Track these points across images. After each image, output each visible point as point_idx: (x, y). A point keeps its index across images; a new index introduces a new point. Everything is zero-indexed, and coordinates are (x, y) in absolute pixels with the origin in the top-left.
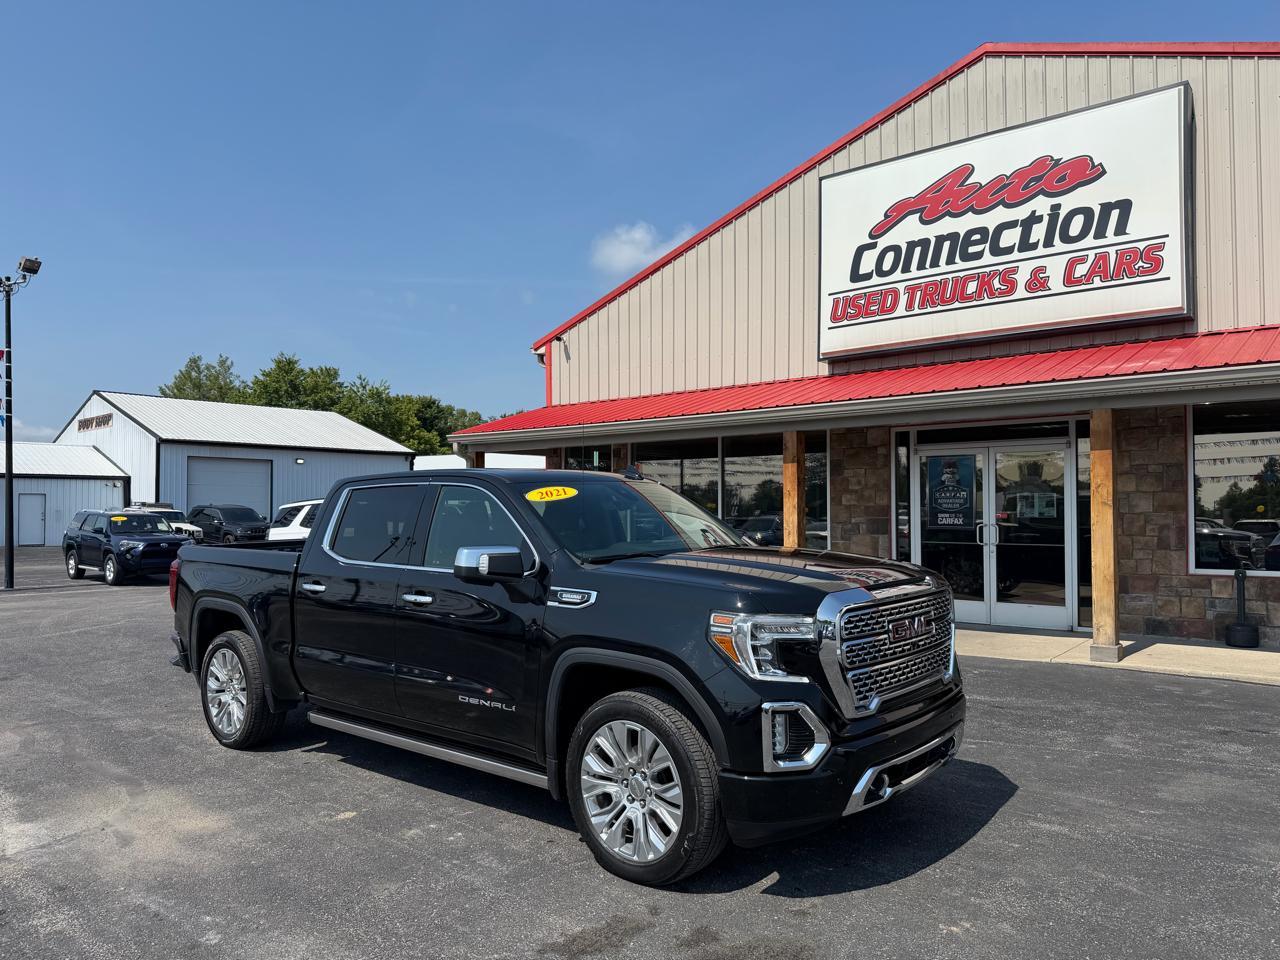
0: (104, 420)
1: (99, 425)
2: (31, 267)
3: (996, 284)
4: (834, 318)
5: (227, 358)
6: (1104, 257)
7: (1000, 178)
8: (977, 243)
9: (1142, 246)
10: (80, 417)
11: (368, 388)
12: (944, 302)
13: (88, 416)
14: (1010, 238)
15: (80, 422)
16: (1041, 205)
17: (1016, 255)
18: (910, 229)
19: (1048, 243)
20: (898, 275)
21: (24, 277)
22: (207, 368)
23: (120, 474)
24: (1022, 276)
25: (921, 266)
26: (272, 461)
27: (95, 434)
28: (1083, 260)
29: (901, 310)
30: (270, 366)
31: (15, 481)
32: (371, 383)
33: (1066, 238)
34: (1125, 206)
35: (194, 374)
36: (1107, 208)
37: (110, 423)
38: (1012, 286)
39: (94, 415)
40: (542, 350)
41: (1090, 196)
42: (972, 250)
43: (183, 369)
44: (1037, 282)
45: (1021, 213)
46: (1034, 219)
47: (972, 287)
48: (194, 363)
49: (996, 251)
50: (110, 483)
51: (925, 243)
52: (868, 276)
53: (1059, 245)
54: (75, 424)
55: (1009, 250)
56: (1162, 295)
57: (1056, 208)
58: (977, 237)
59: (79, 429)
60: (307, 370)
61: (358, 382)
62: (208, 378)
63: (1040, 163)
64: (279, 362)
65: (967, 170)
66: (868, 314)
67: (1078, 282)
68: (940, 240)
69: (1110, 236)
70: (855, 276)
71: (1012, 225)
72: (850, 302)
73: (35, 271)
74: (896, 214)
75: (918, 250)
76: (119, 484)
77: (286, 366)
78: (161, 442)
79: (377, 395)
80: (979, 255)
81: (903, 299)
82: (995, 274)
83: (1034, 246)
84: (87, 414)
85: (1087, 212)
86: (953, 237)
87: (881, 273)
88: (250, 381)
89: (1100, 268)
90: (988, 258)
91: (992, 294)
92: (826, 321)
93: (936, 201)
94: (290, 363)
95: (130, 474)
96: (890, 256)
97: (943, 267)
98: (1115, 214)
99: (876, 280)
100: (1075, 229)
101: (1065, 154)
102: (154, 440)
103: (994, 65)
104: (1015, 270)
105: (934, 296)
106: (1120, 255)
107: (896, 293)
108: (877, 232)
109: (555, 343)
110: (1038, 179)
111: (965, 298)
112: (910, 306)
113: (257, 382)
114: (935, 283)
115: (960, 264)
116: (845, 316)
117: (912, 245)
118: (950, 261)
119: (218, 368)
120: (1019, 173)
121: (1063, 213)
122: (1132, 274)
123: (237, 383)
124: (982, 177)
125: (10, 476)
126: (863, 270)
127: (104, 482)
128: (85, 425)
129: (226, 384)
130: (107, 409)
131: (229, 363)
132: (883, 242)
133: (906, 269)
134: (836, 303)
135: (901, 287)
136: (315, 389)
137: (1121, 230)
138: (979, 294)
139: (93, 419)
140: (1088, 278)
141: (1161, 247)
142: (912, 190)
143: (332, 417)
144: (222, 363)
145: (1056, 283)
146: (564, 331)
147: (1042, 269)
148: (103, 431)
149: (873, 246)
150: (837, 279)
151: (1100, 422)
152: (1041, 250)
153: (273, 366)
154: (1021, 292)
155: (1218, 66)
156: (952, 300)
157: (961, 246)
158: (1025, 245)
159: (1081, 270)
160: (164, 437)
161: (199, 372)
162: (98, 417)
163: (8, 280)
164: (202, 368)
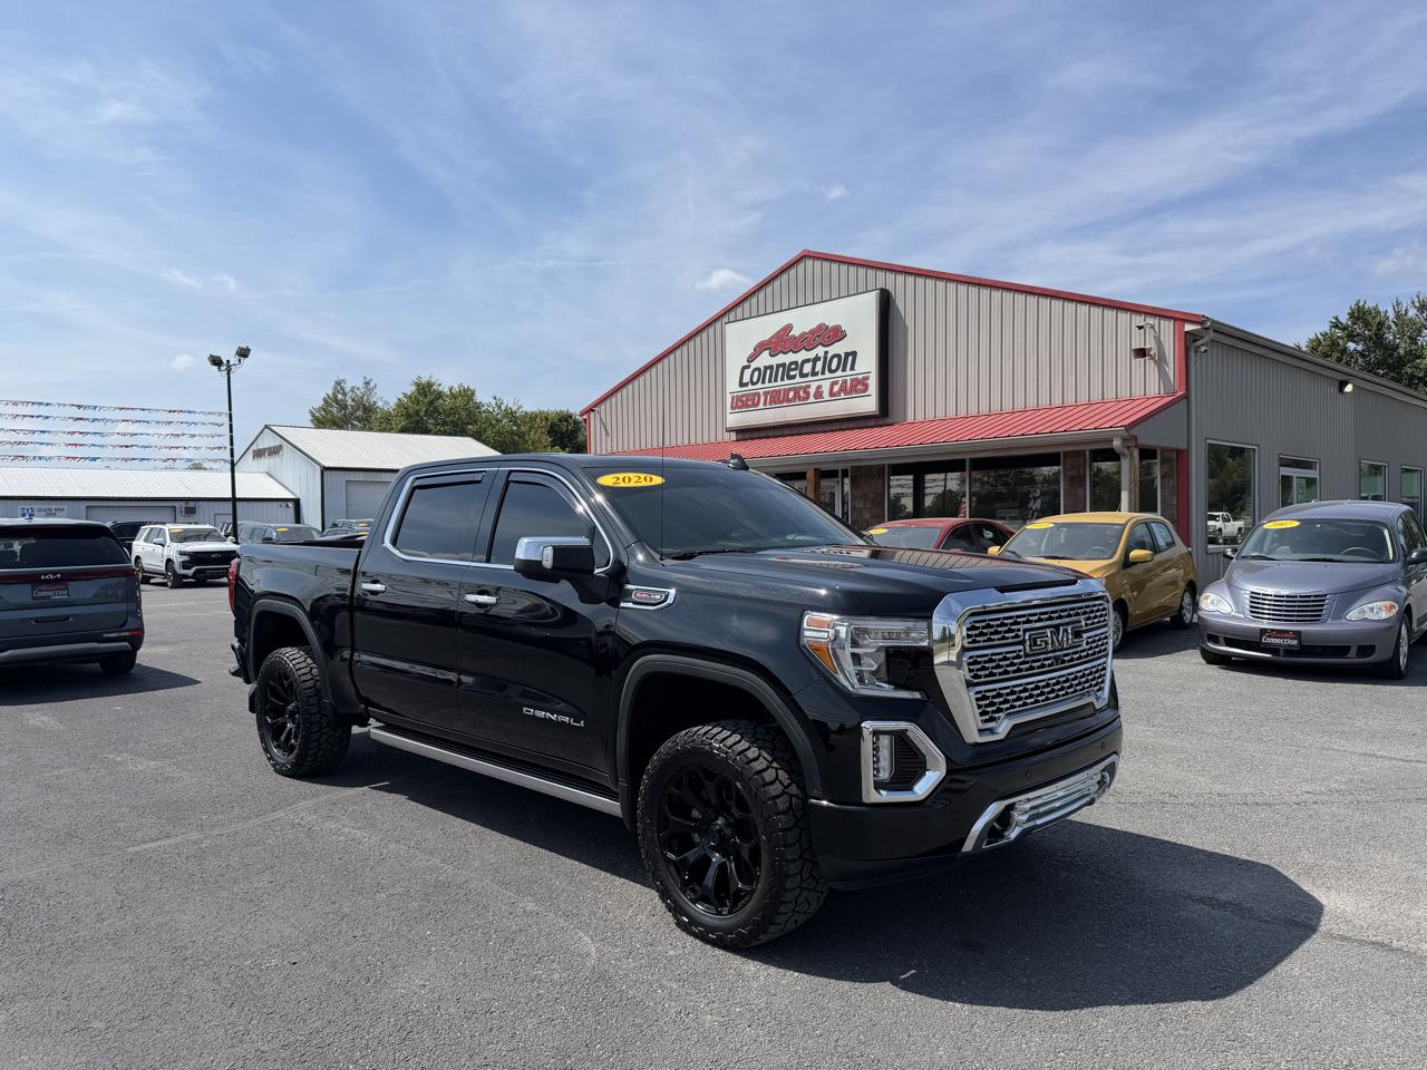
0: (275, 451)
1: (270, 454)
2: (243, 353)
3: (802, 394)
4: (732, 408)
5: (371, 380)
6: (845, 382)
7: (804, 333)
8: (794, 370)
9: (860, 377)
10: (252, 448)
11: (503, 407)
12: (780, 402)
13: (261, 447)
14: (807, 368)
15: (254, 451)
16: (820, 351)
17: (810, 378)
18: (765, 360)
19: (823, 373)
20: (760, 385)
21: (240, 360)
22: (352, 391)
23: (289, 496)
24: (812, 391)
25: (770, 381)
27: (266, 462)
28: (836, 383)
29: (761, 406)
30: (410, 390)
31: (238, 503)
32: (505, 402)
33: (831, 371)
34: (854, 354)
35: (340, 396)
36: (847, 354)
37: (280, 453)
38: (808, 394)
39: (267, 446)
40: (585, 417)
41: (838, 348)
42: (792, 373)
43: (331, 394)
44: (818, 394)
45: (811, 354)
46: (817, 359)
47: (791, 395)
48: (340, 385)
49: (802, 375)
50: (283, 504)
51: (771, 367)
52: (746, 385)
53: (827, 375)
54: (250, 453)
55: (807, 375)
56: (868, 404)
57: (826, 353)
58: (793, 366)
59: (254, 458)
60: (446, 391)
61: (494, 402)
62: (353, 400)
63: (821, 327)
64: (418, 385)
65: (789, 328)
66: (748, 406)
67: (835, 395)
68: (778, 366)
69: (848, 372)
70: (742, 384)
71: (807, 361)
72: (739, 398)
73: (246, 356)
74: (760, 348)
75: (768, 371)
76: (290, 505)
77: (424, 389)
78: (324, 469)
79: (511, 415)
80: (794, 377)
81: (762, 398)
82: (800, 388)
83: (817, 374)
84: (262, 444)
85: (839, 356)
86: (783, 365)
87: (753, 384)
88: (393, 402)
89: (843, 389)
90: (798, 379)
91: (800, 400)
92: (729, 410)
93: (776, 344)
94: (430, 385)
95: (299, 496)
96: (756, 373)
97: (779, 383)
98: (850, 358)
99: (750, 387)
100: (834, 367)
101: (831, 324)
102: (318, 469)
103: (809, 262)
104: (809, 387)
105: (777, 398)
106: (852, 380)
107: (759, 394)
108: (751, 359)
109: (592, 414)
110: (819, 336)
111: (788, 400)
112: (765, 404)
113: (400, 404)
114: (775, 391)
115: (787, 382)
116: (737, 407)
117: (766, 368)
118: (782, 379)
119: (362, 390)
120: (812, 332)
121: (829, 356)
122: (856, 392)
123: (380, 404)
124: (796, 332)
125: (234, 500)
126: (744, 381)
127: (279, 503)
128: (259, 454)
130: (278, 442)
131: (372, 385)
132: (754, 365)
133: (763, 382)
134: (733, 398)
135: (761, 392)
136: (453, 410)
137: (852, 368)
138: (795, 397)
139: (265, 449)
140: (839, 393)
141: (867, 378)
142: (766, 337)
143: (469, 441)
144: (367, 383)
145: (826, 396)
146: (595, 406)
147: (820, 387)
148: (275, 459)
149: (748, 367)
150: (732, 386)
151: (810, 475)
152: (820, 377)
153: (413, 388)
154: (812, 399)
155: (900, 278)
156: (783, 402)
157: (787, 370)
158: (814, 373)
159: (836, 388)
160: (327, 465)
161: (345, 394)
162: (270, 448)
163: (228, 361)
164: (347, 390)
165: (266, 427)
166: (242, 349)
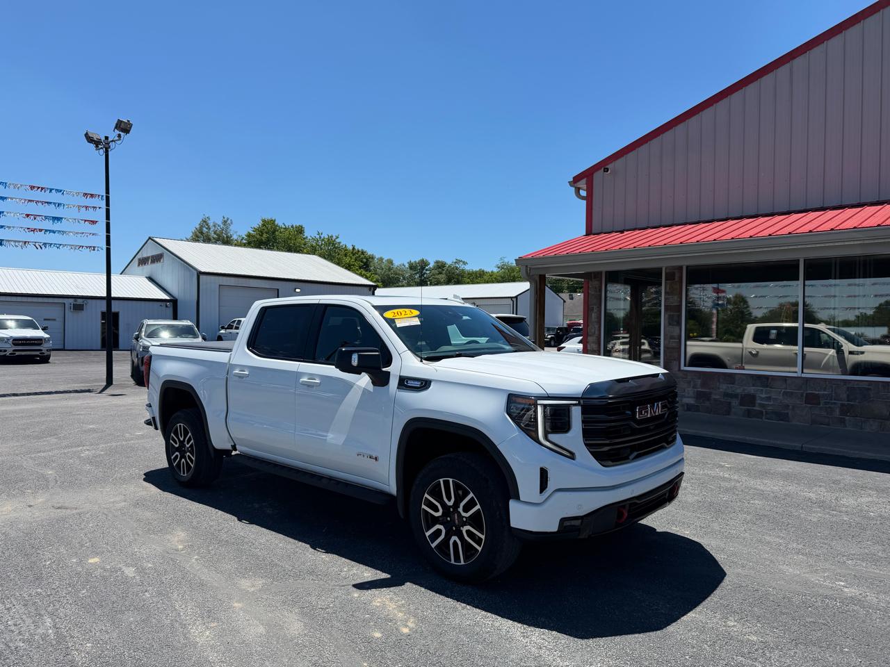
0: (157, 259)
1: (153, 262)
2: (124, 127)
5: (228, 219)
10: (138, 257)
13: (145, 256)
15: (139, 260)
21: (119, 136)
22: (215, 226)
23: (169, 298)
26: (278, 290)
27: (149, 268)
30: (258, 225)
35: (205, 230)
37: (162, 261)
39: (150, 255)
43: (198, 226)
48: (205, 222)
50: (162, 305)
54: (136, 261)
59: (139, 265)
60: (283, 226)
61: (318, 237)
62: (215, 233)
64: (264, 221)
73: (127, 131)
76: (169, 305)
77: (268, 224)
78: (201, 274)
84: (144, 254)
94: (272, 221)
95: (177, 298)
102: (195, 273)
113: (249, 235)
119: (222, 226)
123: (235, 236)
127: (160, 303)
128: (143, 262)
129: (227, 237)
130: (159, 250)
131: (229, 222)
139: (148, 258)
143: (315, 259)
144: (225, 222)
148: (157, 266)
153: (260, 223)
160: (203, 270)
161: (209, 228)
162: (153, 257)
163: (107, 138)
164: (211, 224)
165: (150, 238)
166: (121, 121)
